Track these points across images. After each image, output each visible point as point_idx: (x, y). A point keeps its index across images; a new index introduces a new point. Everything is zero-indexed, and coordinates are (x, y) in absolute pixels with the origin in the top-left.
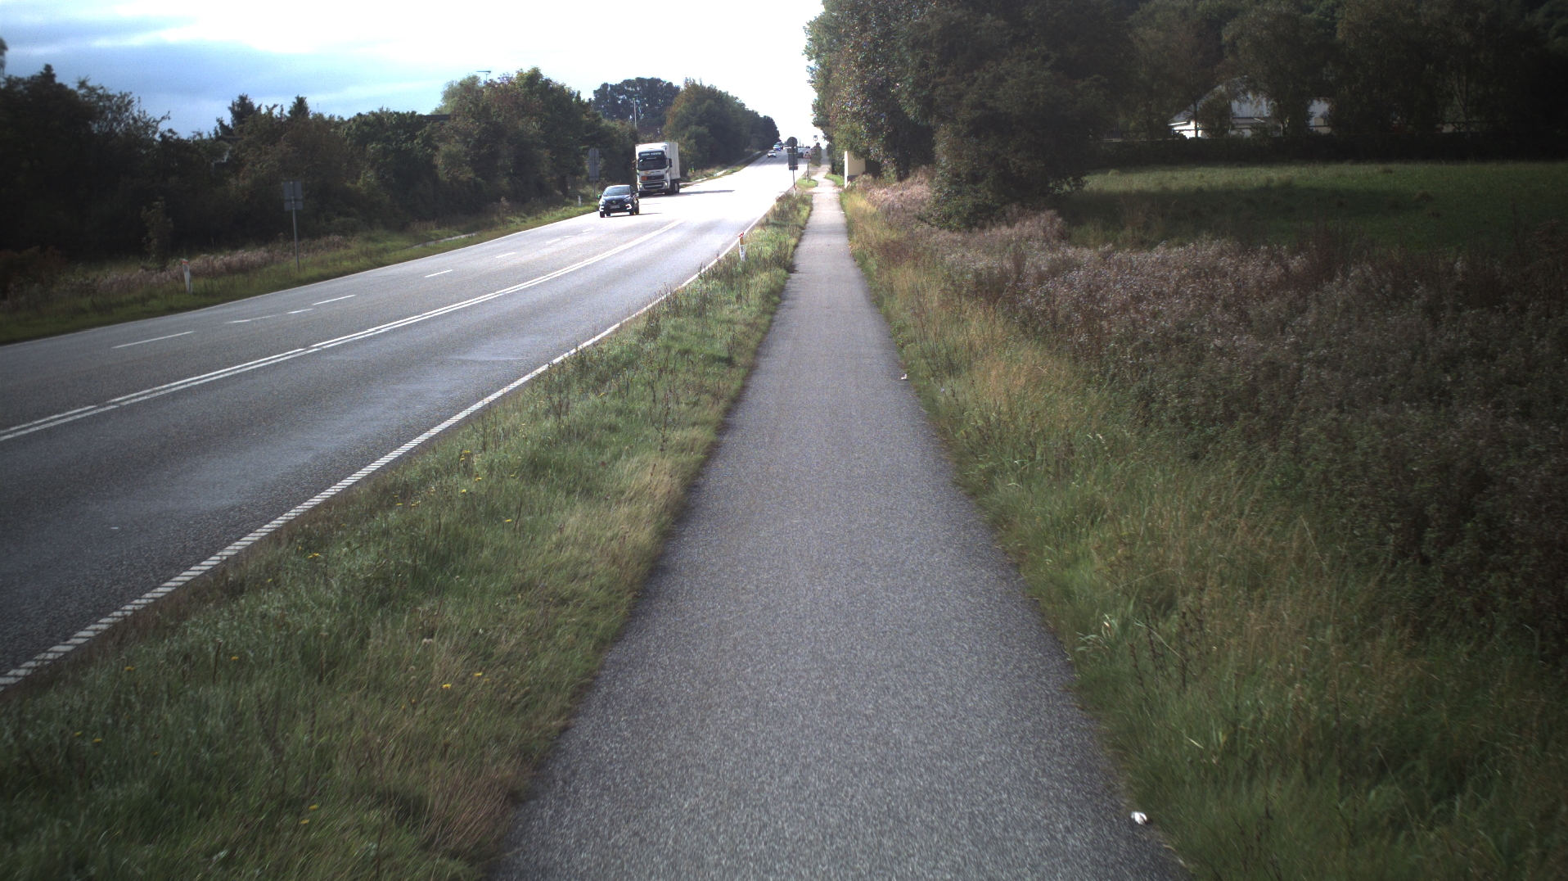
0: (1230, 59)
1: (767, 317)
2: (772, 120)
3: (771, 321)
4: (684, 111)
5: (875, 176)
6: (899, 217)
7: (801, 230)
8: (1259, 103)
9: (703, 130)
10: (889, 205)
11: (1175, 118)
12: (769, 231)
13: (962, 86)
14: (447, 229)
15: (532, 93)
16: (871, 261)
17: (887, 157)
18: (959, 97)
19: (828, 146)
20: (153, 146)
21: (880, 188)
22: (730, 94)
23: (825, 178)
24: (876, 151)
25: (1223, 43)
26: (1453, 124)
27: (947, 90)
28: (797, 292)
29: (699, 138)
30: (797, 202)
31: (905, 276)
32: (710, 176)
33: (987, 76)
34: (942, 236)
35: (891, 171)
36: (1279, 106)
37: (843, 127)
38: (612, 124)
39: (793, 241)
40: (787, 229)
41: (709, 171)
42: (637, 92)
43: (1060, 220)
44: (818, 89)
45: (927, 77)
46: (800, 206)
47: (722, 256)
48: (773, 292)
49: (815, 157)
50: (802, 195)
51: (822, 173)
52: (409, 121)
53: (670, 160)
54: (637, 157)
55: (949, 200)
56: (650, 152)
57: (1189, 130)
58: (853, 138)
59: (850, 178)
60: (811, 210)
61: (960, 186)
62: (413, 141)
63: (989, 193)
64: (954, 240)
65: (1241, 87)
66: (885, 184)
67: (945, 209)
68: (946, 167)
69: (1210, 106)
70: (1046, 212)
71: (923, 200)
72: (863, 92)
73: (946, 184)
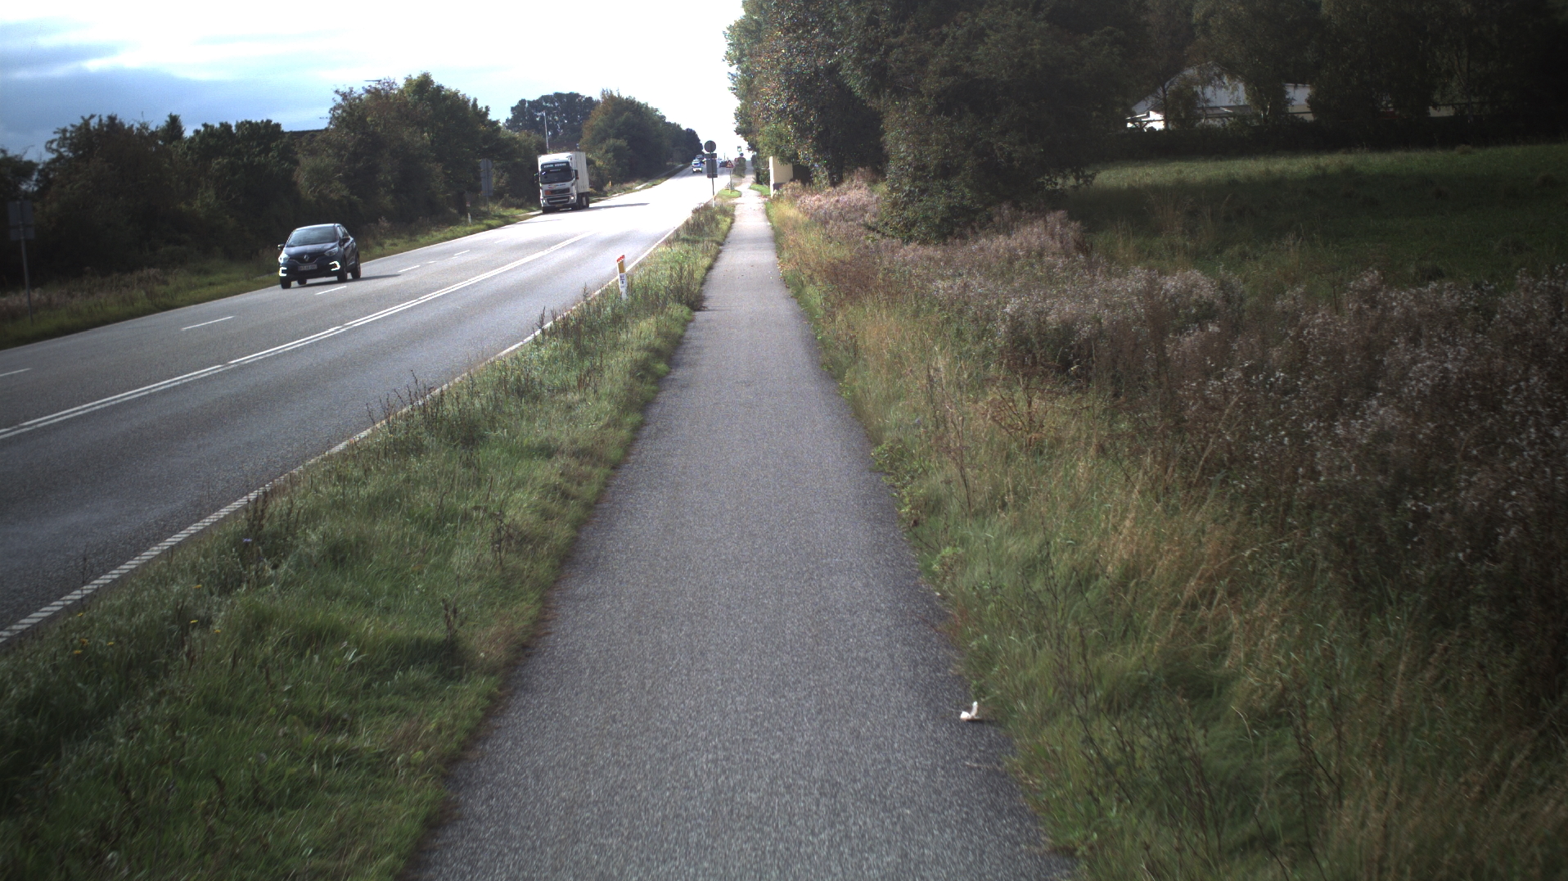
0: (1202, 39)
2: (696, 133)
4: (601, 124)
5: (804, 181)
6: (839, 227)
7: (720, 246)
8: (1235, 89)
9: (621, 142)
10: (825, 213)
12: (676, 248)
15: (422, 101)
16: (810, 290)
17: (817, 160)
19: (754, 157)
21: (812, 194)
22: (649, 106)
23: (750, 188)
24: (805, 154)
25: (1194, 21)
28: (701, 348)
29: (617, 152)
30: (716, 213)
31: (877, 326)
32: (630, 190)
34: (911, 252)
35: (822, 176)
36: (1258, 91)
37: (767, 128)
38: (518, 137)
39: (706, 262)
40: (701, 245)
41: (628, 185)
42: (555, 108)
43: (1074, 224)
44: (741, 97)
46: (719, 218)
48: (657, 353)
49: (738, 168)
50: (722, 206)
51: (747, 183)
53: (576, 171)
54: (540, 170)
55: (911, 202)
56: (554, 164)
57: (1156, 121)
58: (779, 140)
59: (777, 187)
60: (732, 223)
61: (927, 182)
62: (267, 155)
63: (967, 190)
64: (930, 259)
65: (1217, 70)
66: (816, 190)
67: (909, 214)
68: (904, 159)
69: (1178, 94)
70: (1052, 214)
71: (867, 206)
72: (789, 87)
73: (906, 180)
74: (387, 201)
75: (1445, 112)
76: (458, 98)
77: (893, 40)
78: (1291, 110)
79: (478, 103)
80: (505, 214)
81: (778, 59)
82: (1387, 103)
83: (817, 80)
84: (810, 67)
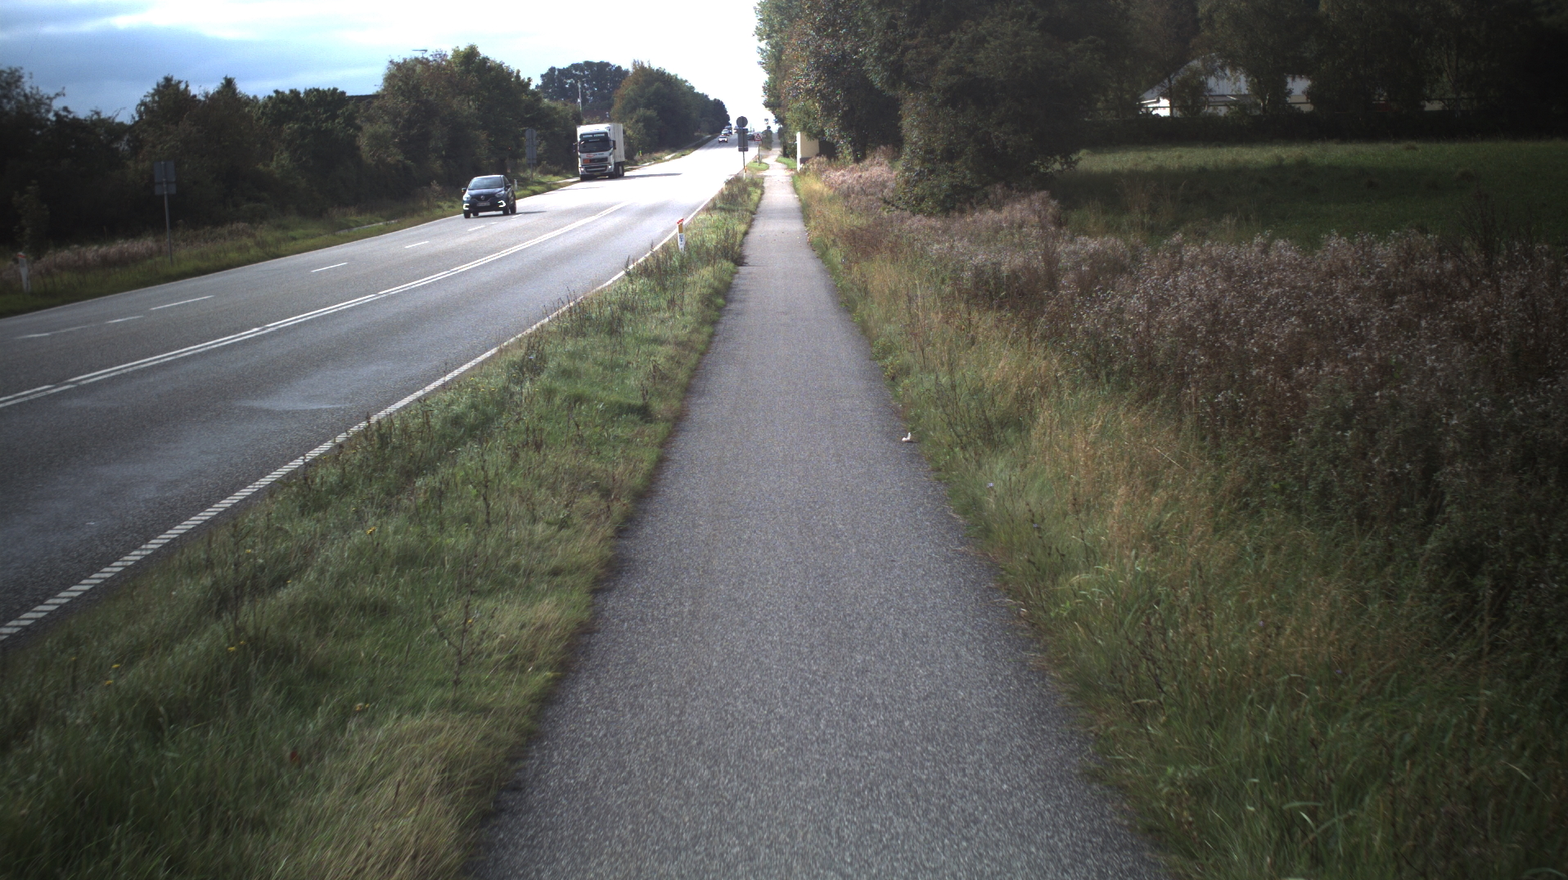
0: (1207, 33)
1: (707, 329)
2: (722, 103)
3: (712, 336)
4: (632, 93)
5: (829, 158)
6: (860, 201)
7: (753, 215)
8: (1237, 80)
9: (651, 113)
10: (848, 188)
11: (1145, 95)
12: (716, 216)
13: (937, 49)
14: (368, 215)
15: (468, 72)
16: (832, 251)
17: (842, 137)
18: (933, 62)
19: (780, 129)
20: (46, 125)
21: (837, 170)
22: (679, 77)
23: (777, 161)
24: (831, 131)
25: (1199, 15)
26: (1441, 100)
27: (919, 54)
28: (747, 291)
29: (647, 122)
30: (747, 185)
31: (882, 274)
32: (658, 160)
33: (964, 38)
34: (918, 222)
35: (847, 152)
36: (1259, 82)
37: (795, 105)
38: (553, 104)
39: (742, 228)
40: (736, 214)
41: (658, 155)
42: (585, 76)
43: (1054, 203)
44: (769, 70)
45: (895, 39)
46: (750, 189)
47: (657, 247)
48: (717, 292)
49: (766, 141)
50: (752, 179)
51: (774, 156)
52: (329, 99)
53: (614, 142)
54: (579, 139)
55: (921, 180)
56: (593, 134)
57: (1162, 108)
58: (806, 117)
59: (803, 161)
60: (762, 194)
61: (934, 164)
62: (334, 121)
63: (968, 172)
64: (932, 228)
65: (1219, 62)
66: (841, 165)
67: (917, 190)
68: (916, 143)
69: (1184, 83)
70: (1036, 193)
71: (887, 181)
72: (817, 68)
73: (917, 162)
74: (437, 165)
75: (1434, 106)
76: (503, 69)
77: (908, 42)
78: (1289, 100)
79: (521, 74)
80: (543, 180)
81: (808, 42)
82: (1381, 97)
83: (844, 63)
84: (837, 50)
